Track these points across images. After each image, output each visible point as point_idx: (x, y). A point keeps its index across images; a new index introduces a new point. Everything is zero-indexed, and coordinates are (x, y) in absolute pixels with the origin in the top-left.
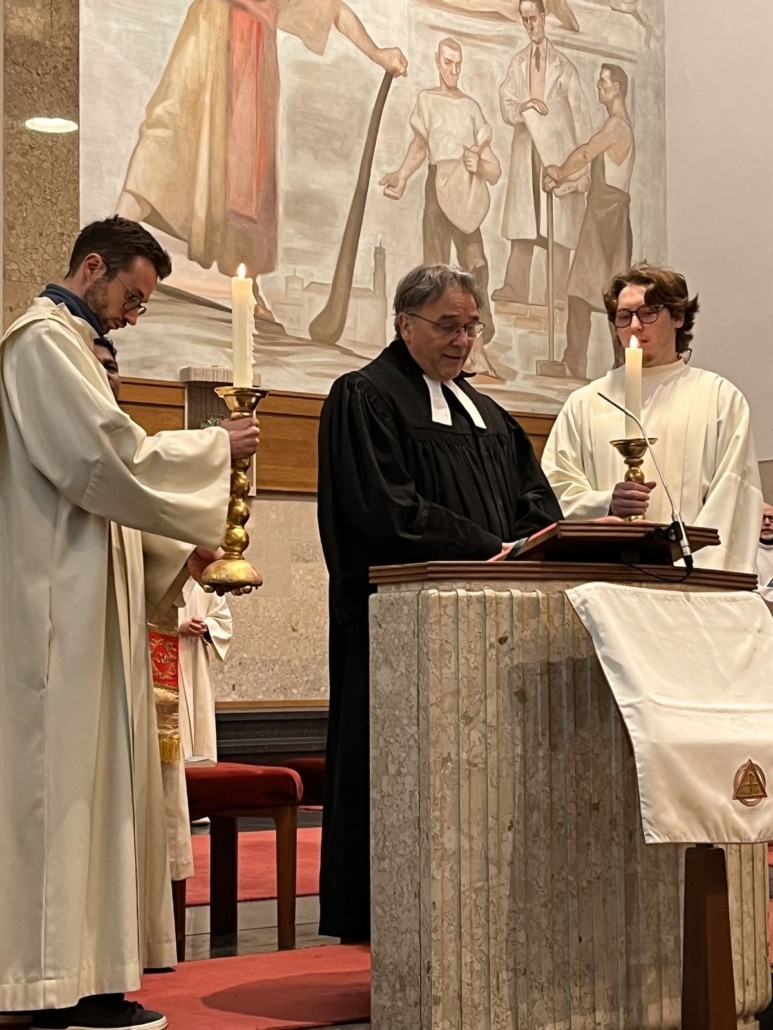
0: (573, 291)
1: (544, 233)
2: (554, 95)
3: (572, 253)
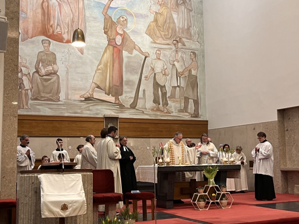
2: (180, 58)
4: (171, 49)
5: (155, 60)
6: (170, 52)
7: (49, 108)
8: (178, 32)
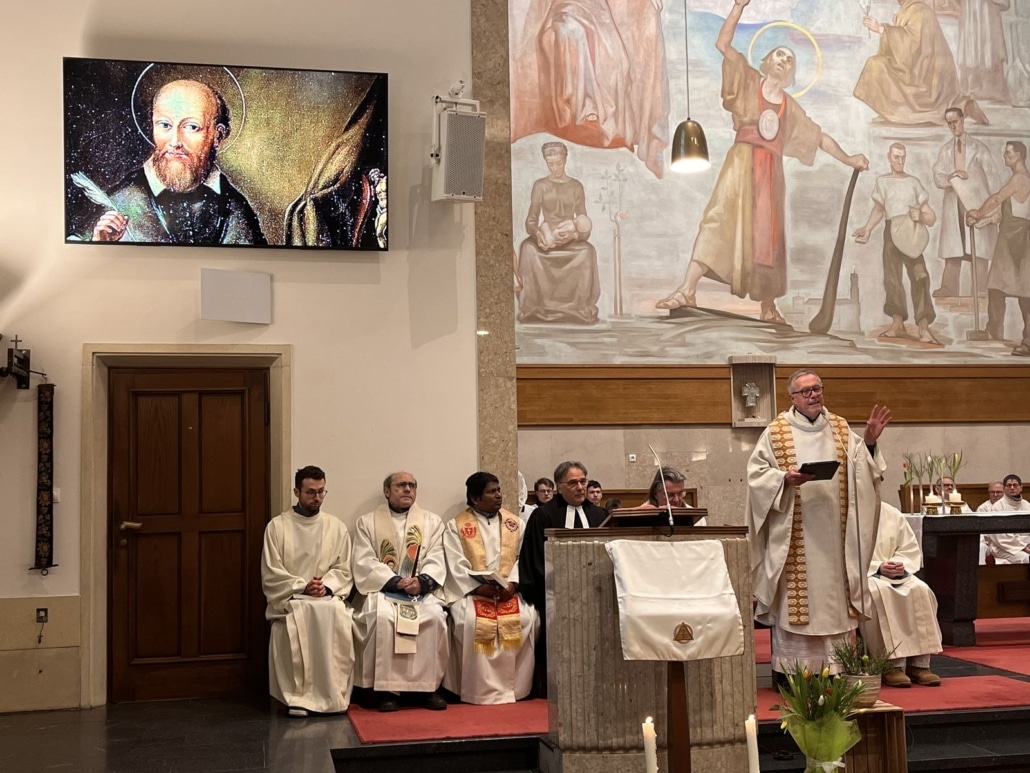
0: (992, 285)
1: (968, 251)
2: (972, 165)
3: (990, 262)
4: (939, 138)
5: (885, 180)
6: (937, 150)
7: (568, 343)
8: (963, 82)
